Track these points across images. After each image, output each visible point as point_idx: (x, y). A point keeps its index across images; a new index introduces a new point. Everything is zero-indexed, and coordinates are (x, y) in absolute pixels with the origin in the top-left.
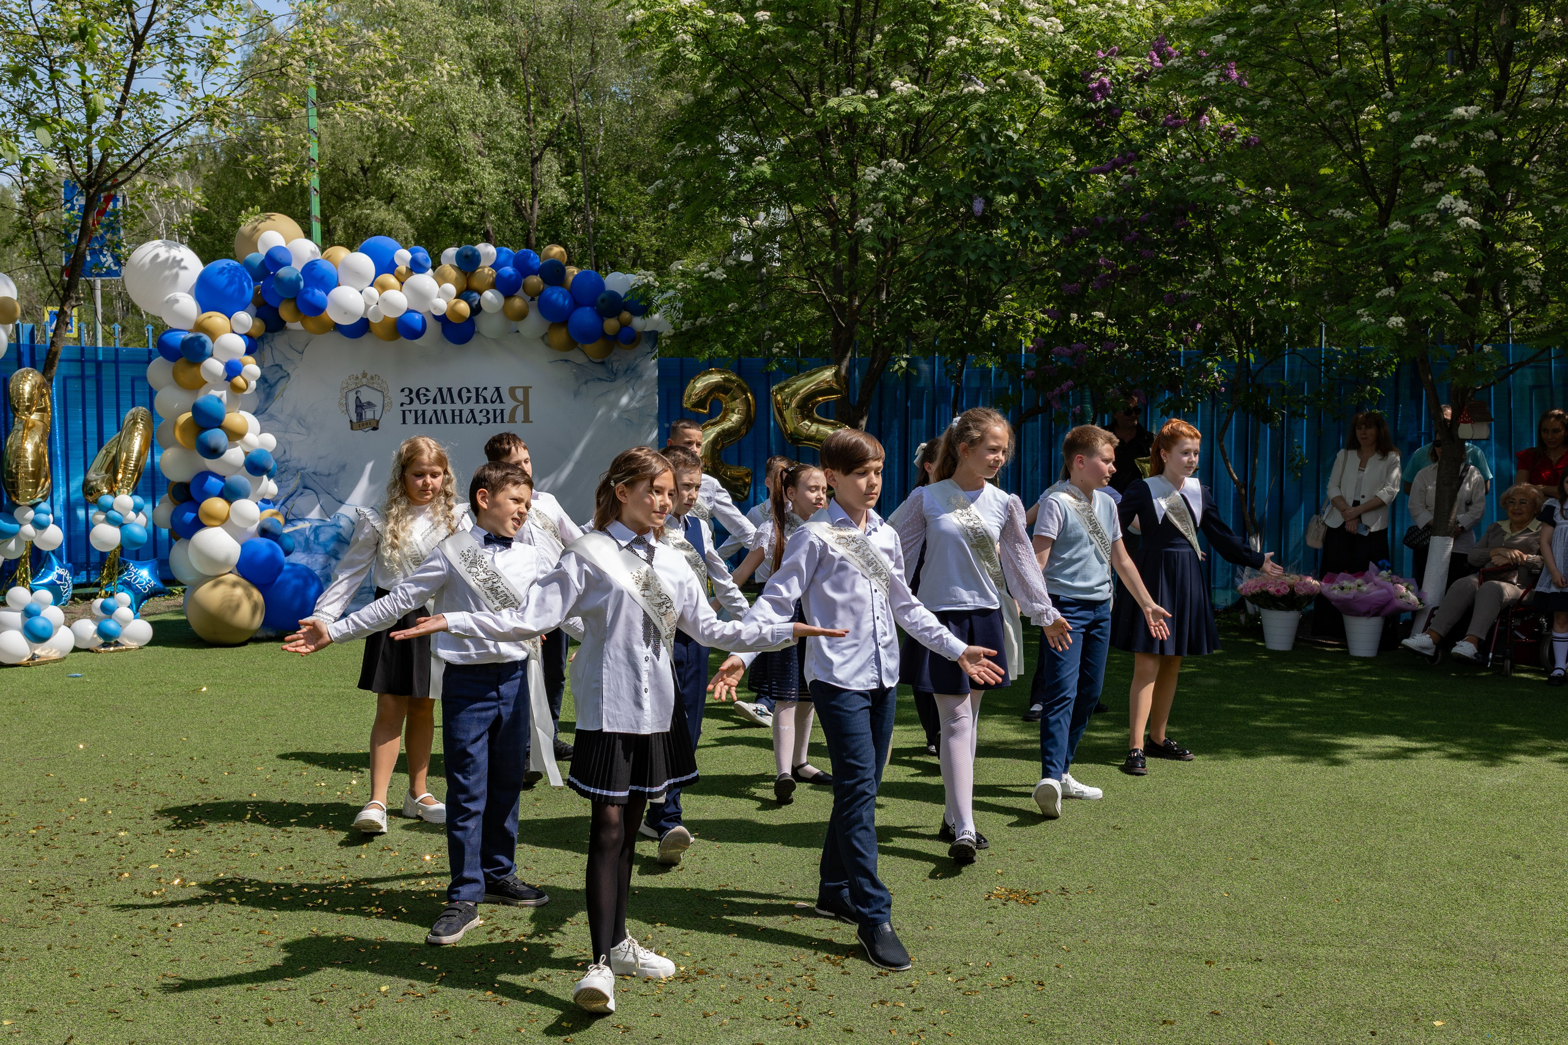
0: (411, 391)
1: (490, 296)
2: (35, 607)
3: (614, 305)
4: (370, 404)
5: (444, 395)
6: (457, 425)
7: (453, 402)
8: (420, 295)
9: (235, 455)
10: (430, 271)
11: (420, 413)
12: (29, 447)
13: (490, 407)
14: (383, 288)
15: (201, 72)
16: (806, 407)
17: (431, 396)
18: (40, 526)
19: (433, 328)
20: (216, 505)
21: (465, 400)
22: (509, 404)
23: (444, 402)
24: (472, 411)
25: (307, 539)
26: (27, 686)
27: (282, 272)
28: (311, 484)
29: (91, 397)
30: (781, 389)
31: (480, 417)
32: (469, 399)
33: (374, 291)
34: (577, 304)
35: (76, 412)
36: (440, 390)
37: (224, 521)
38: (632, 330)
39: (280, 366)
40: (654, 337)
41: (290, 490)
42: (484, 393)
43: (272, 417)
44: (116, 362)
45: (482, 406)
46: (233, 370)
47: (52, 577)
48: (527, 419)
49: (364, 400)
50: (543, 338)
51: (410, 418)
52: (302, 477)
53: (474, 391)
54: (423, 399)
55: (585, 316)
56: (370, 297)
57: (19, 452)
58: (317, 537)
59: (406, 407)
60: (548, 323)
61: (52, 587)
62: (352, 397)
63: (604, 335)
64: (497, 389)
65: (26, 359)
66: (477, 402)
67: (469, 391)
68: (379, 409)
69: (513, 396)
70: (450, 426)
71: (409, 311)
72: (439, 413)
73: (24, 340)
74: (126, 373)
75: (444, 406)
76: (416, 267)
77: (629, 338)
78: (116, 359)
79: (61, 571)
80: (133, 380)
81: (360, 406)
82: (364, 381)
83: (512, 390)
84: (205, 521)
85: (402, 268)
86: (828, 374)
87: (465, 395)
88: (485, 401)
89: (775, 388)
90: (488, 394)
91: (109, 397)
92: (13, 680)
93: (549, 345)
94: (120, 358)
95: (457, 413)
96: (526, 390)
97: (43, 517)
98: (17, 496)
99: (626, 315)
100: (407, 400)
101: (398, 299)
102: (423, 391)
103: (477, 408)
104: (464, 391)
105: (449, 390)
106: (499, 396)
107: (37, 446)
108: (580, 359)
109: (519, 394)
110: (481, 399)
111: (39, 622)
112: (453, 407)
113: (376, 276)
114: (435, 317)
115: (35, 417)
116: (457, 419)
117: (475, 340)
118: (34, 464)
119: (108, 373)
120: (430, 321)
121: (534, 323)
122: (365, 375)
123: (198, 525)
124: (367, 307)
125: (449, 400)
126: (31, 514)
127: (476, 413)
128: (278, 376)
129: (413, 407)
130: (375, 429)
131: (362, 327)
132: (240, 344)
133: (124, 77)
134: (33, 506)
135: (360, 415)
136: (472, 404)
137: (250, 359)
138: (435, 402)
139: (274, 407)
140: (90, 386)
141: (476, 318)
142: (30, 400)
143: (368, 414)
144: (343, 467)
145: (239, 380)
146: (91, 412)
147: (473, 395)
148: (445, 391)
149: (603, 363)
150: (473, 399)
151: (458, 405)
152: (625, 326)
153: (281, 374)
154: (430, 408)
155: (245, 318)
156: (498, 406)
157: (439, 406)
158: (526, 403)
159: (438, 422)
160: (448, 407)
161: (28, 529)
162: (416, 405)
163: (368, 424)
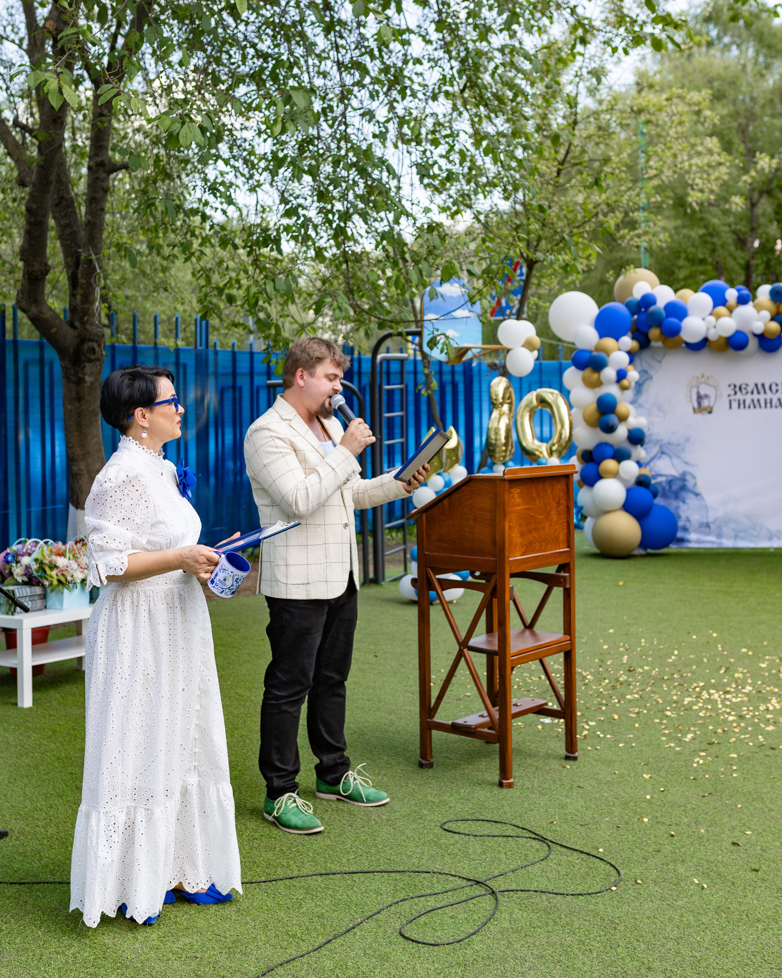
0: (735, 386)
4: (706, 396)
5: (759, 388)
6: (769, 409)
7: (765, 392)
8: (743, 320)
9: (622, 431)
10: (750, 303)
11: (741, 402)
12: (502, 427)
14: (718, 317)
17: (750, 389)
19: (753, 344)
20: (609, 464)
21: (774, 391)
23: (759, 393)
24: (779, 399)
25: (664, 489)
27: (652, 308)
28: (665, 450)
32: (777, 391)
33: (712, 319)
36: (756, 385)
37: (615, 475)
39: (646, 372)
41: (652, 455)
43: (640, 406)
46: (621, 375)
49: (702, 393)
51: (735, 405)
52: (661, 446)
53: (780, 385)
54: (744, 391)
56: (709, 323)
58: (670, 487)
59: (732, 398)
62: (694, 391)
67: (777, 385)
68: (712, 399)
70: (763, 410)
71: (736, 332)
72: (756, 401)
75: (759, 396)
76: (742, 301)
81: (700, 398)
82: (703, 380)
84: (603, 475)
85: (732, 302)
87: (774, 388)
95: (768, 401)
100: (733, 393)
101: (729, 324)
104: (774, 385)
105: (763, 385)
112: (765, 396)
113: (713, 308)
114: (755, 335)
116: (769, 405)
117: (781, 349)
120: (751, 338)
122: (703, 376)
123: (599, 477)
124: (708, 329)
125: (762, 392)
128: (644, 378)
129: (737, 397)
130: (710, 412)
131: (704, 343)
132: (626, 358)
134: (505, 464)
135: (699, 404)
136: (779, 395)
137: (631, 368)
138: (752, 393)
139: (642, 399)
143: (705, 403)
144: (688, 440)
145: (625, 382)
147: (780, 388)
148: (760, 386)
150: (780, 391)
151: (769, 395)
153: (646, 376)
154: (749, 398)
155: (627, 341)
157: (756, 396)
159: (755, 407)
160: (762, 397)
162: (739, 396)
163: (705, 409)
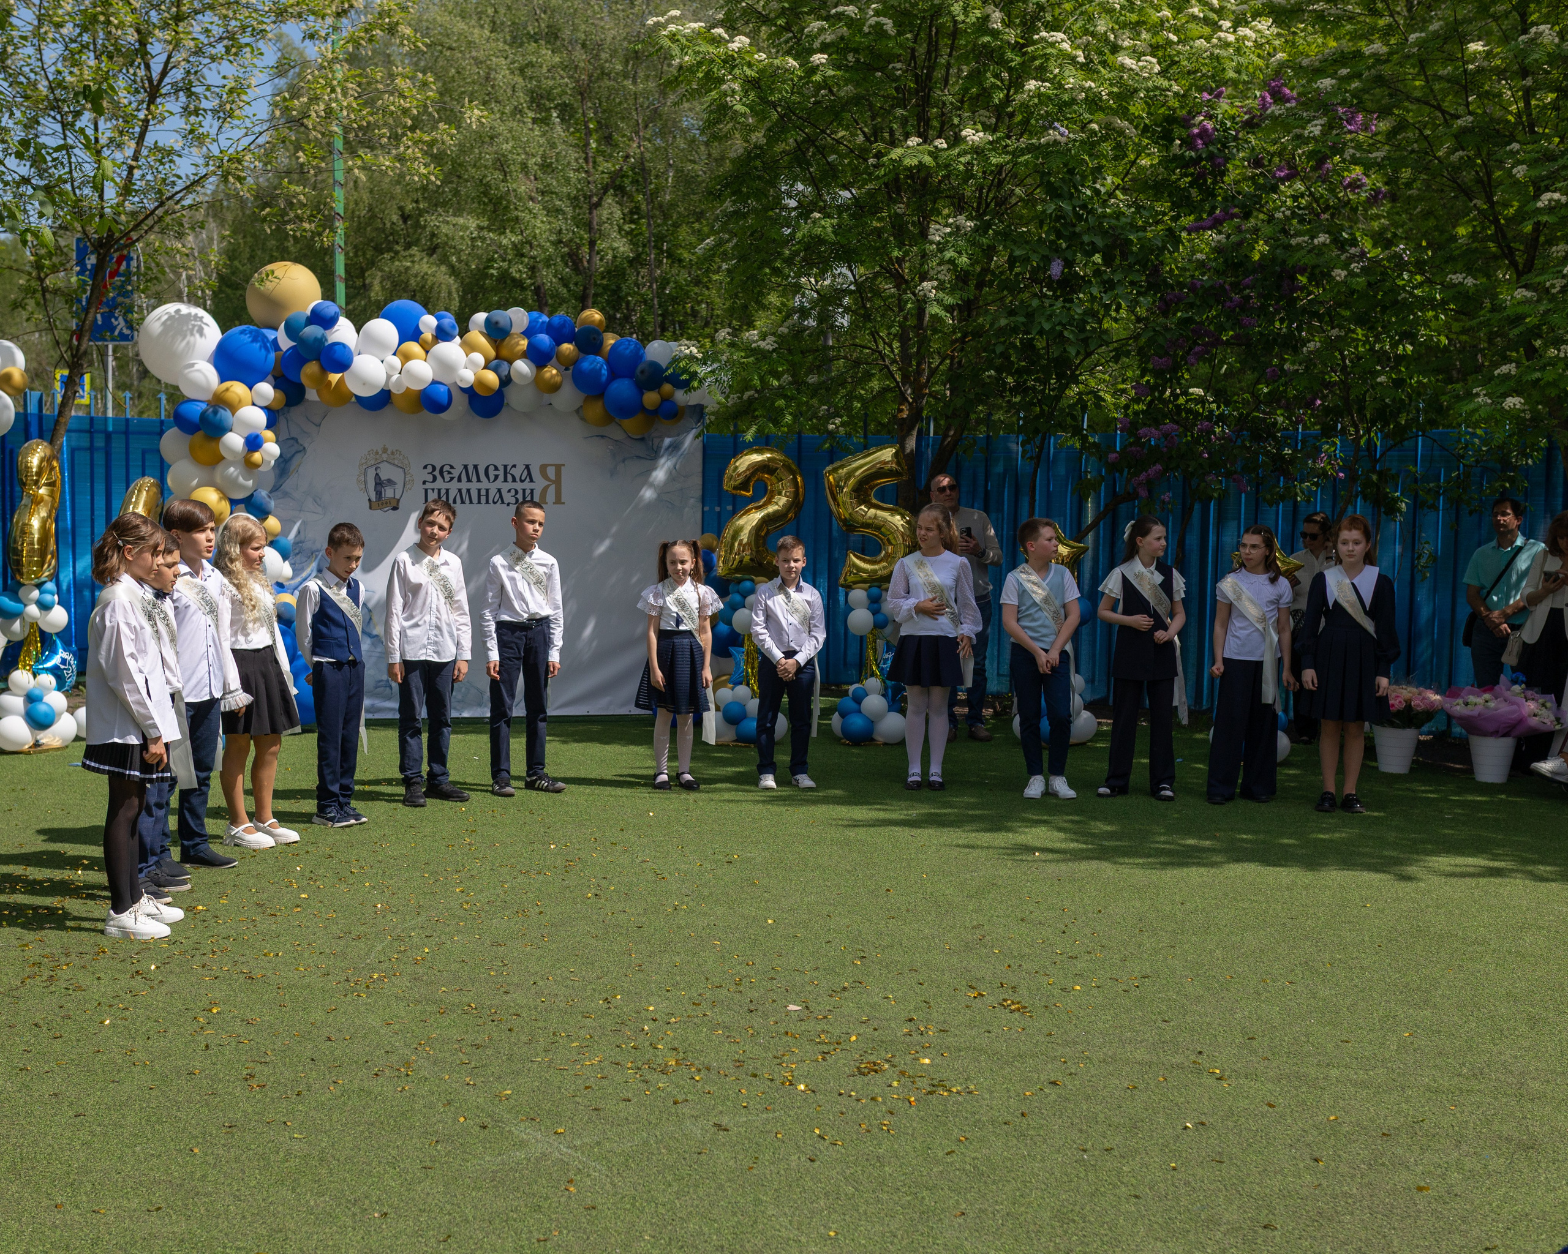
0: (434, 468)
1: (522, 366)
2: (37, 692)
3: (655, 376)
4: (390, 482)
5: (470, 472)
6: (483, 506)
7: (479, 480)
8: (445, 366)
10: (458, 339)
12: (35, 523)
13: (519, 486)
14: (406, 358)
15: (216, 124)
16: (862, 491)
17: (456, 473)
18: (45, 607)
19: (460, 403)
21: (492, 478)
22: (539, 484)
23: (469, 480)
24: (499, 490)
26: (28, 774)
29: (100, 471)
30: (835, 470)
31: (508, 498)
32: (496, 477)
33: (396, 361)
34: (614, 375)
35: (84, 486)
36: (466, 467)
38: (674, 404)
39: (295, 440)
40: (698, 410)
42: (513, 471)
43: (286, 494)
44: (127, 433)
45: (510, 485)
46: (253, 445)
47: (56, 660)
48: (558, 500)
49: (384, 477)
50: (577, 411)
53: (501, 468)
54: (447, 477)
55: (622, 388)
56: (391, 367)
57: (25, 530)
59: (428, 485)
60: (583, 396)
61: (55, 671)
62: (371, 473)
63: (642, 408)
64: (527, 467)
65: (34, 429)
66: (506, 480)
67: (496, 469)
68: (399, 487)
69: (544, 475)
70: (475, 506)
71: (434, 382)
72: (464, 492)
73: (32, 408)
74: (137, 445)
75: (469, 485)
76: (442, 335)
77: (670, 413)
78: (126, 429)
79: (65, 655)
80: (144, 452)
81: (379, 484)
82: (385, 456)
83: (543, 469)
85: (428, 336)
86: (887, 454)
87: (492, 472)
88: (514, 480)
89: (829, 468)
90: (516, 473)
91: (118, 472)
92: (14, 767)
93: (583, 419)
94: (131, 429)
95: (483, 492)
96: (558, 468)
97: (48, 598)
98: (22, 575)
99: (667, 387)
100: (430, 478)
101: (423, 370)
102: (446, 468)
103: (505, 487)
104: (491, 468)
105: (476, 467)
106: (529, 474)
107: (44, 522)
108: (618, 435)
109: (551, 472)
110: (509, 478)
111: (42, 708)
112: (479, 485)
113: (400, 343)
114: (462, 389)
115: (43, 491)
116: (483, 499)
117: (504, 413)
118: (40, 541)
119: (118, 445)
120: (455, 394)
121: (568, 397)
122: (385, 450)
124: (389, 377)
125: (474, 479)
126: (36, 594)
127: (504, 492)
128: (293, 450)
129: (436, 485)
130: (395, 508)
131: (383, 399)
132: (262, 417)
133: (137, 129)
134: (39, 586)
135: (379, 494)
136: (499, 483)
137: (270, 433)
138: (459, 480)
139: (288, 484)
140: (100, 458)
141: (505, 390)
142: (39, 473)
143: (388, 493)
145: (257, 457)
146: (100, 487)
147: (501, 473)
148: (471, 469)
149: (642, 439)
150: (501, 478)
151: (484, 484)
152: (666, 400)
153: (298, 448)
154: (454, 486)
155: (266, 391)
156: (527, 485)
157: (464, 485)
158: (558, 482)
159: (463, 502)
160: (474, 486)
161: (33, 610)
162: (439, 484)
163: (387, 502)
